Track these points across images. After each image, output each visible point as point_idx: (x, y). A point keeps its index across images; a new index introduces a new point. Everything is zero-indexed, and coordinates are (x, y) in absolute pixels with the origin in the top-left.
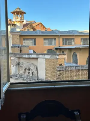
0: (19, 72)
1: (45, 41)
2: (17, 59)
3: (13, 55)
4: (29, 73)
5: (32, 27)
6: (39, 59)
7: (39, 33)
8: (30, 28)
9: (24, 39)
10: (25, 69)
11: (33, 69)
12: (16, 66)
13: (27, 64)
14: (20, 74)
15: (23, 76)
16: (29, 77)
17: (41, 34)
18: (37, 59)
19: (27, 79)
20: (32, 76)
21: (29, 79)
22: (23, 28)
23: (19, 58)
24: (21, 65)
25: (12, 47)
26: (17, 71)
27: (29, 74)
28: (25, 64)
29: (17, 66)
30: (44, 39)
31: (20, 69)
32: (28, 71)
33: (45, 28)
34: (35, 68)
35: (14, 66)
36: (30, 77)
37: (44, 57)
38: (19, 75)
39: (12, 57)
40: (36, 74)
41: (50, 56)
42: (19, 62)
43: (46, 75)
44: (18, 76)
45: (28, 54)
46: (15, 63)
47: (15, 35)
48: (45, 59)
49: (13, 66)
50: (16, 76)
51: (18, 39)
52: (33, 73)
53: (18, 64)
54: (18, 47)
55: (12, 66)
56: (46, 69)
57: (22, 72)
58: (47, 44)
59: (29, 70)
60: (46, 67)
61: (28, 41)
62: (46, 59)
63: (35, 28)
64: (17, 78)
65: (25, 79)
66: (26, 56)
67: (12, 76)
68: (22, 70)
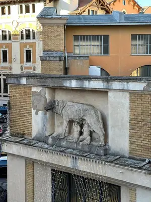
0: (53, 129)
1: (134, 43)
2: (47, 91)
3: (36, 80)
4: (81, 133)
5: (102, 5)
6: (110, 94)
7: (118, 21)
8: (95, 9)
9: (76, 38)
10: (71, 122)
11: (92, 122)
12: (46, 114)
13: (77, 107)
14: (55, 134)
15: (64, 143)
16: (80, 147)
17: (123, 22)
18: (104, 92)
19: (75, 152)
20: (88, 142)
21: (80, 151)
22: (77, 9)
23: (54, 89)
24: (58, 109)
25: (43, 59)
26: (48, 126)
27: (81, 137)
28: (70, 107)
29: (48, 113)
30: (134, 37)
31: (57, 122)
32: (79, 129)
33: (140, 8)
34: (98, 120)
35: (40, 113)
36: (83, 145)
37: (126, 88)
38: (54, 138)
39: (34, 86)
40: (102, 138)
41: (145, 85)
42: (54, 101)
43: (131, 143)
44: (50, 141)
45: (78, 78)
46: (41, 105)
47: (53, 25)
48: (128, 95)
49: (37, 113)
50: (46, 142)
51: (59, 35)
52: (94, 135)
53: (51, 108)
54: (60, 57)
55: (34, 112)
56: (131, 124)
57: (61, 129)
58: (142, 50)
59: (82, 126)
60: (131, 119)
61: (88, 43)
62: (133, 93)
63: (111, 7)
64: (46, 146)
65: (69, 150)
66: (74, 84)
67: (33, 139)
68: (62, 123)
